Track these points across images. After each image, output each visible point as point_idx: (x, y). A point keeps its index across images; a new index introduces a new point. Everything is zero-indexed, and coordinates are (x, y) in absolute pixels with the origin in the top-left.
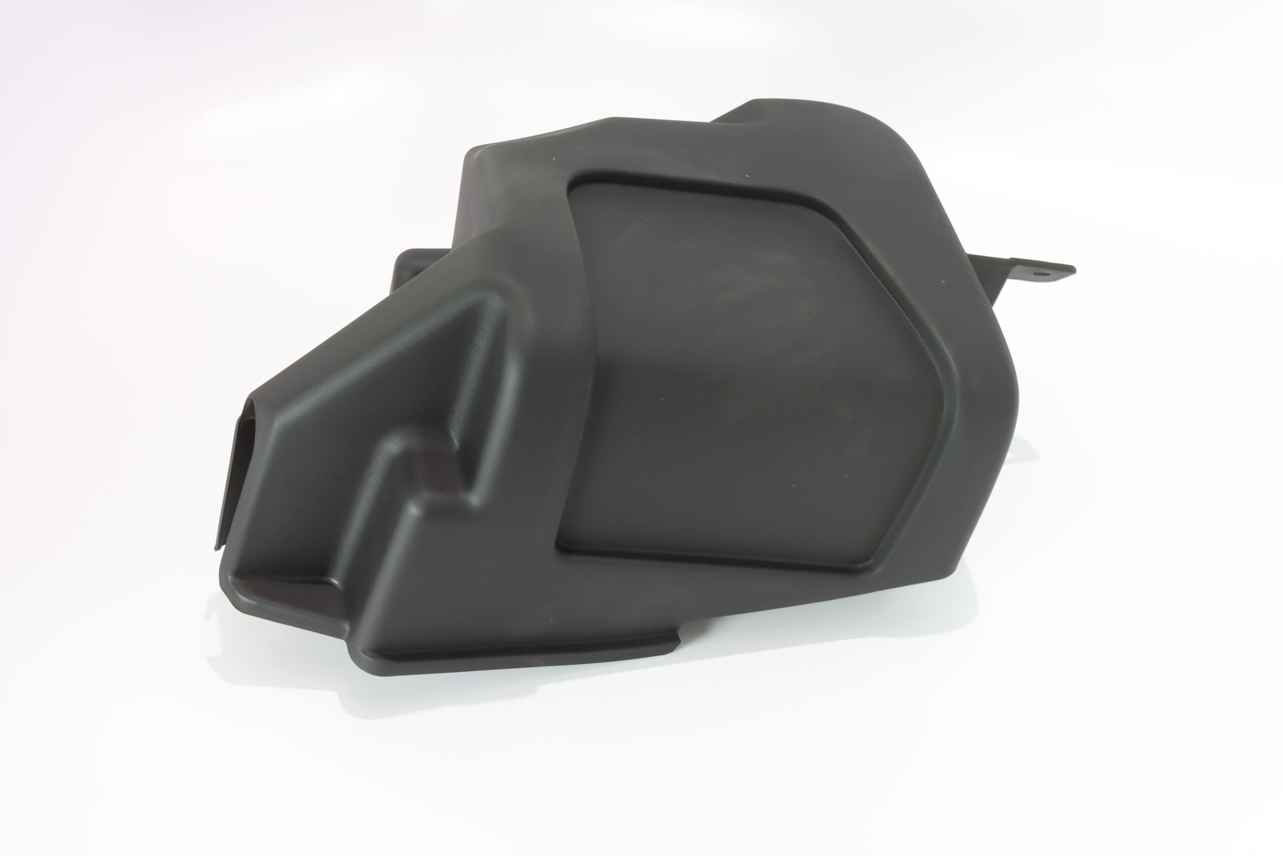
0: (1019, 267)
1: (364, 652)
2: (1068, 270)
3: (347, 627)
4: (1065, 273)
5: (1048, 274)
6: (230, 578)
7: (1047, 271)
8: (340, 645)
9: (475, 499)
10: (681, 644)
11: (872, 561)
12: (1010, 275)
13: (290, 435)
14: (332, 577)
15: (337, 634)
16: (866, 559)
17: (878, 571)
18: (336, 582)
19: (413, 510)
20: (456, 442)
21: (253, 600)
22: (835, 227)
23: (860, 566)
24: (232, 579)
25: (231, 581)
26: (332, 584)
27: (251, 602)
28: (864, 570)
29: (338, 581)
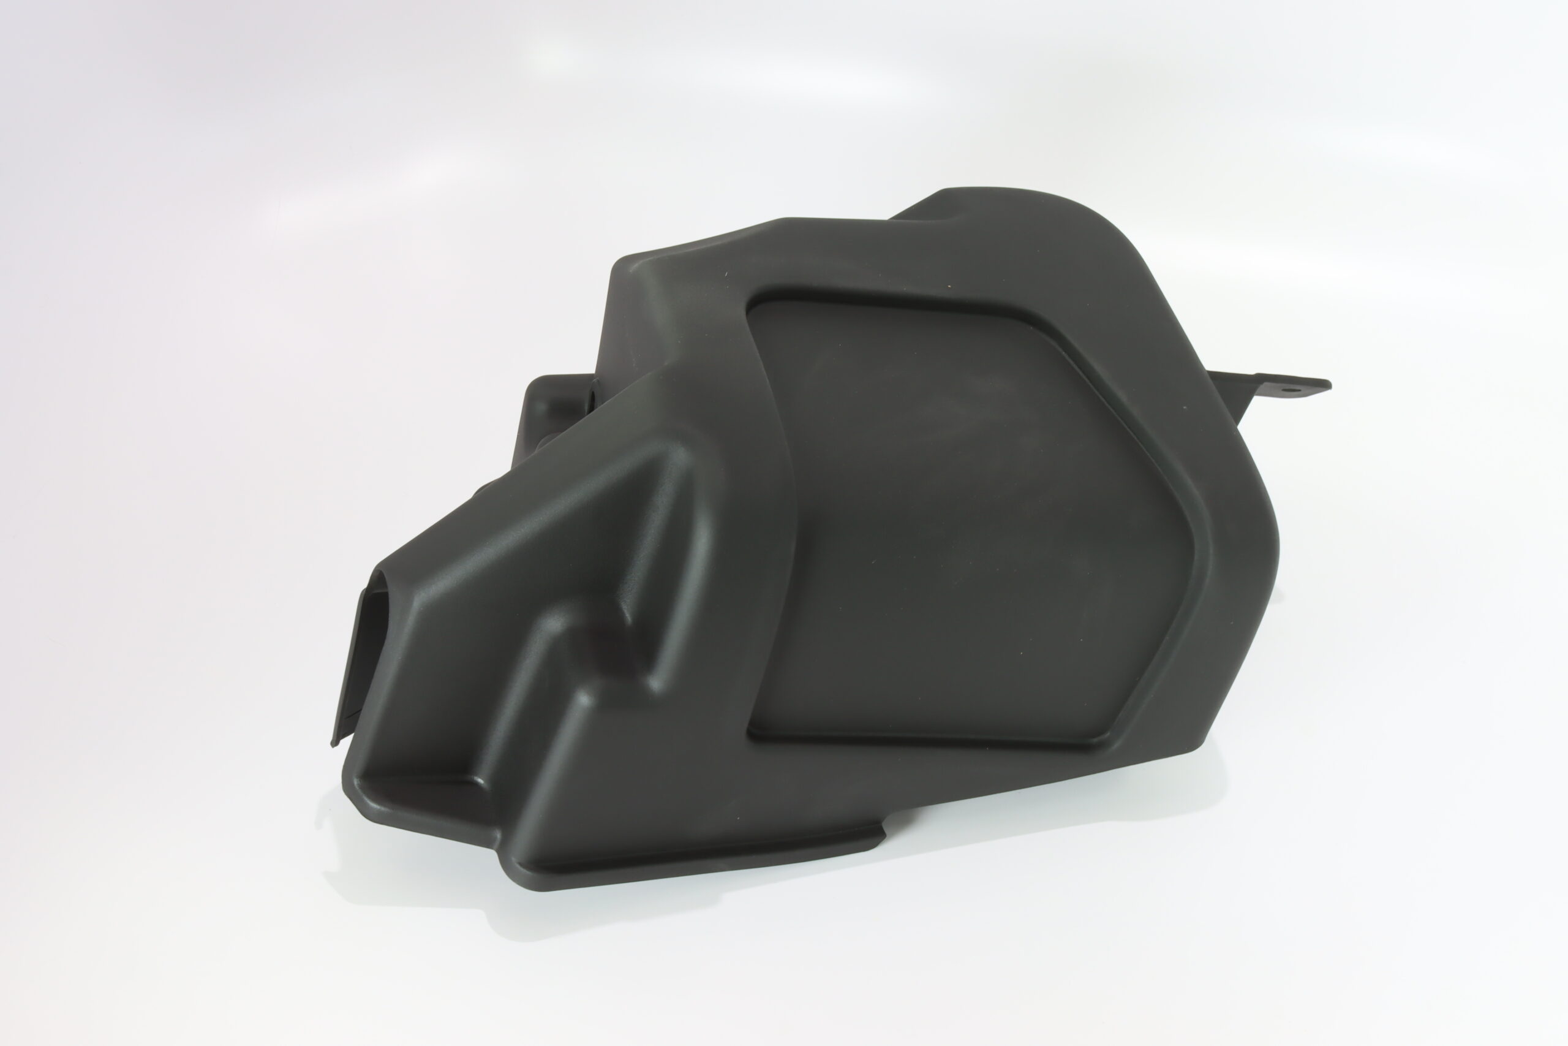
0: (1266, 384)
1: (521, 864)
2: (1322, 385)
3: (498, 835)
4: (1321, 389)
5: (1300, 390)
6: (356, 782)
7: (1298, 387)
8: (489, 856)
9: (656, 683)
10: (885, 840)
11: (1108, 734)
12: (1256, 393)
13: (433, 614)
14: (476, 775)
15: (486, 843)
16: (1102, 732)
17: (1117, 745)
18: (480, 781)
19: (583, 700)
20: (629, 617)
21: (385, 806)
22: (1053, 343)
23: (1095, 740)
24: (359, 782)
25: (358, 784)
26: (477, 784)
27: (383, 809)
28: (1102, 746)
29: (482, 779)
